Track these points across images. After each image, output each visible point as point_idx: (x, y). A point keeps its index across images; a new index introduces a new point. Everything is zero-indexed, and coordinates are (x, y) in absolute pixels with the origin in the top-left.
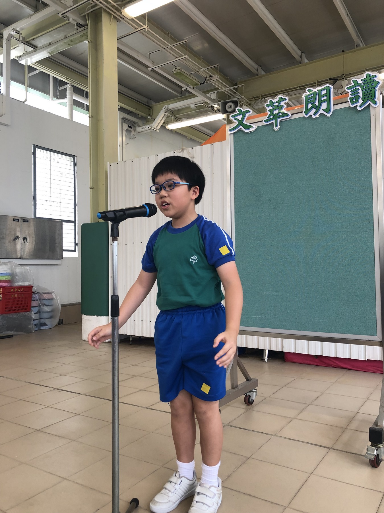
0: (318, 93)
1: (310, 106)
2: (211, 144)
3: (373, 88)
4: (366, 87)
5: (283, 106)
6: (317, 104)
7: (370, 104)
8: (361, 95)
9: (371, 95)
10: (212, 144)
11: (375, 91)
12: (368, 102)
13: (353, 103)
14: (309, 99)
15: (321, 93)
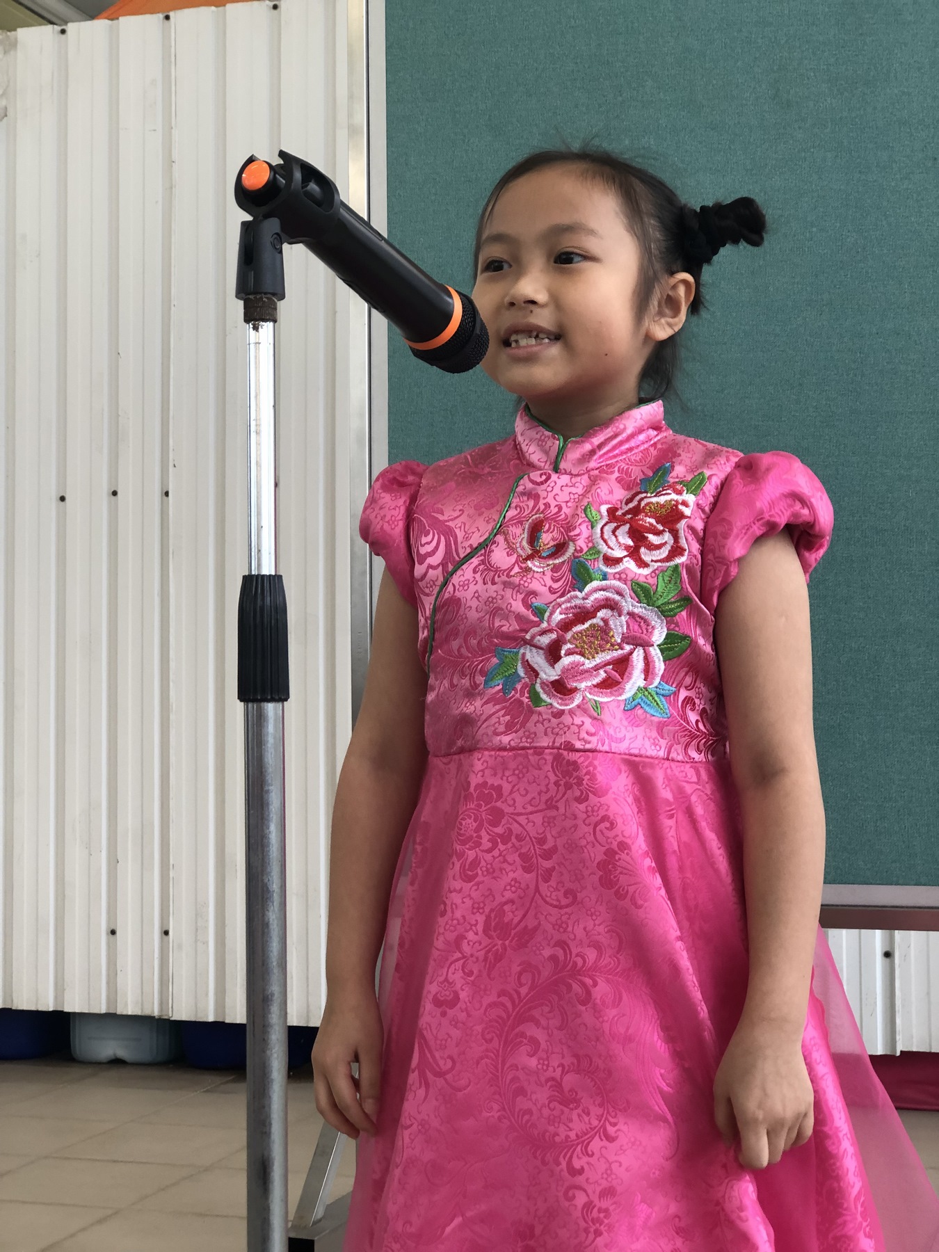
2: (161, 16)
10: (167, 18)
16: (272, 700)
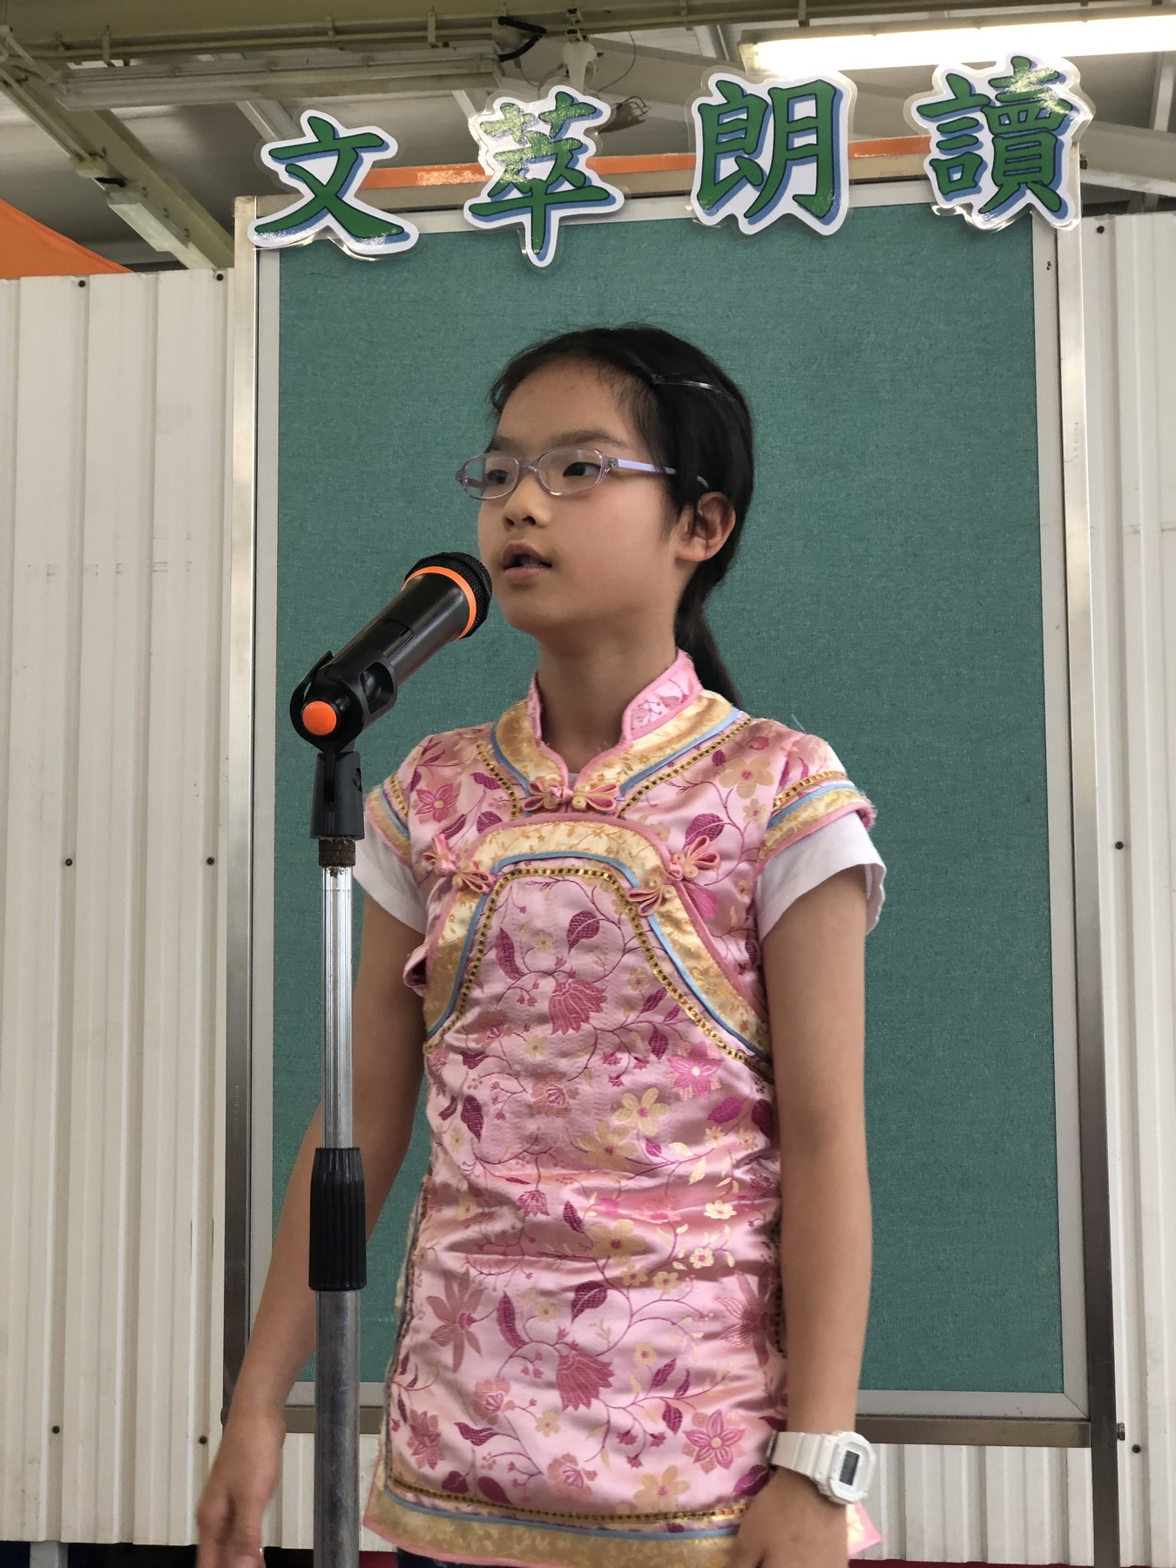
0: (770, 109)
1: (728, 167)
3: (1048, 131)
4: (1014, 117)
5: (581, 147)
6: (765, 160)
7: (1030, 206)
8: (987, 152)
9: (1036, 163)
11: (1057, 147)
12: (1024, 194)
13: (954, 186)
14: (724, 129)
15: (789, 110)
16: (352, 1288)
